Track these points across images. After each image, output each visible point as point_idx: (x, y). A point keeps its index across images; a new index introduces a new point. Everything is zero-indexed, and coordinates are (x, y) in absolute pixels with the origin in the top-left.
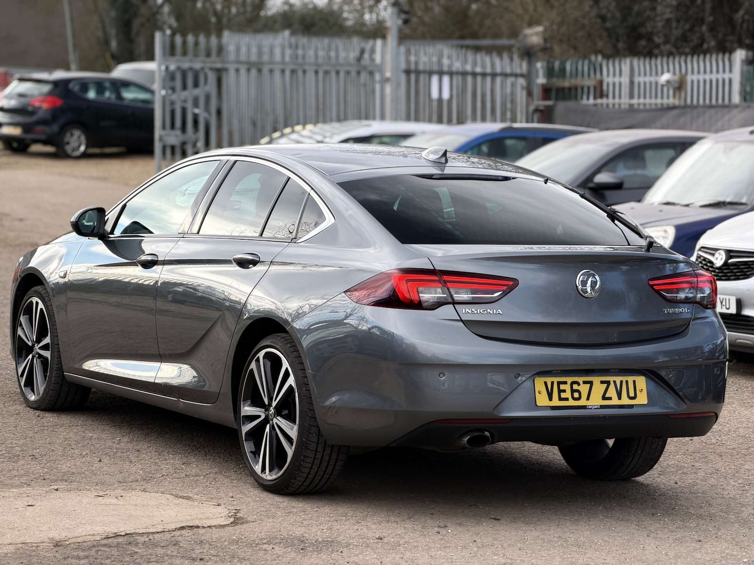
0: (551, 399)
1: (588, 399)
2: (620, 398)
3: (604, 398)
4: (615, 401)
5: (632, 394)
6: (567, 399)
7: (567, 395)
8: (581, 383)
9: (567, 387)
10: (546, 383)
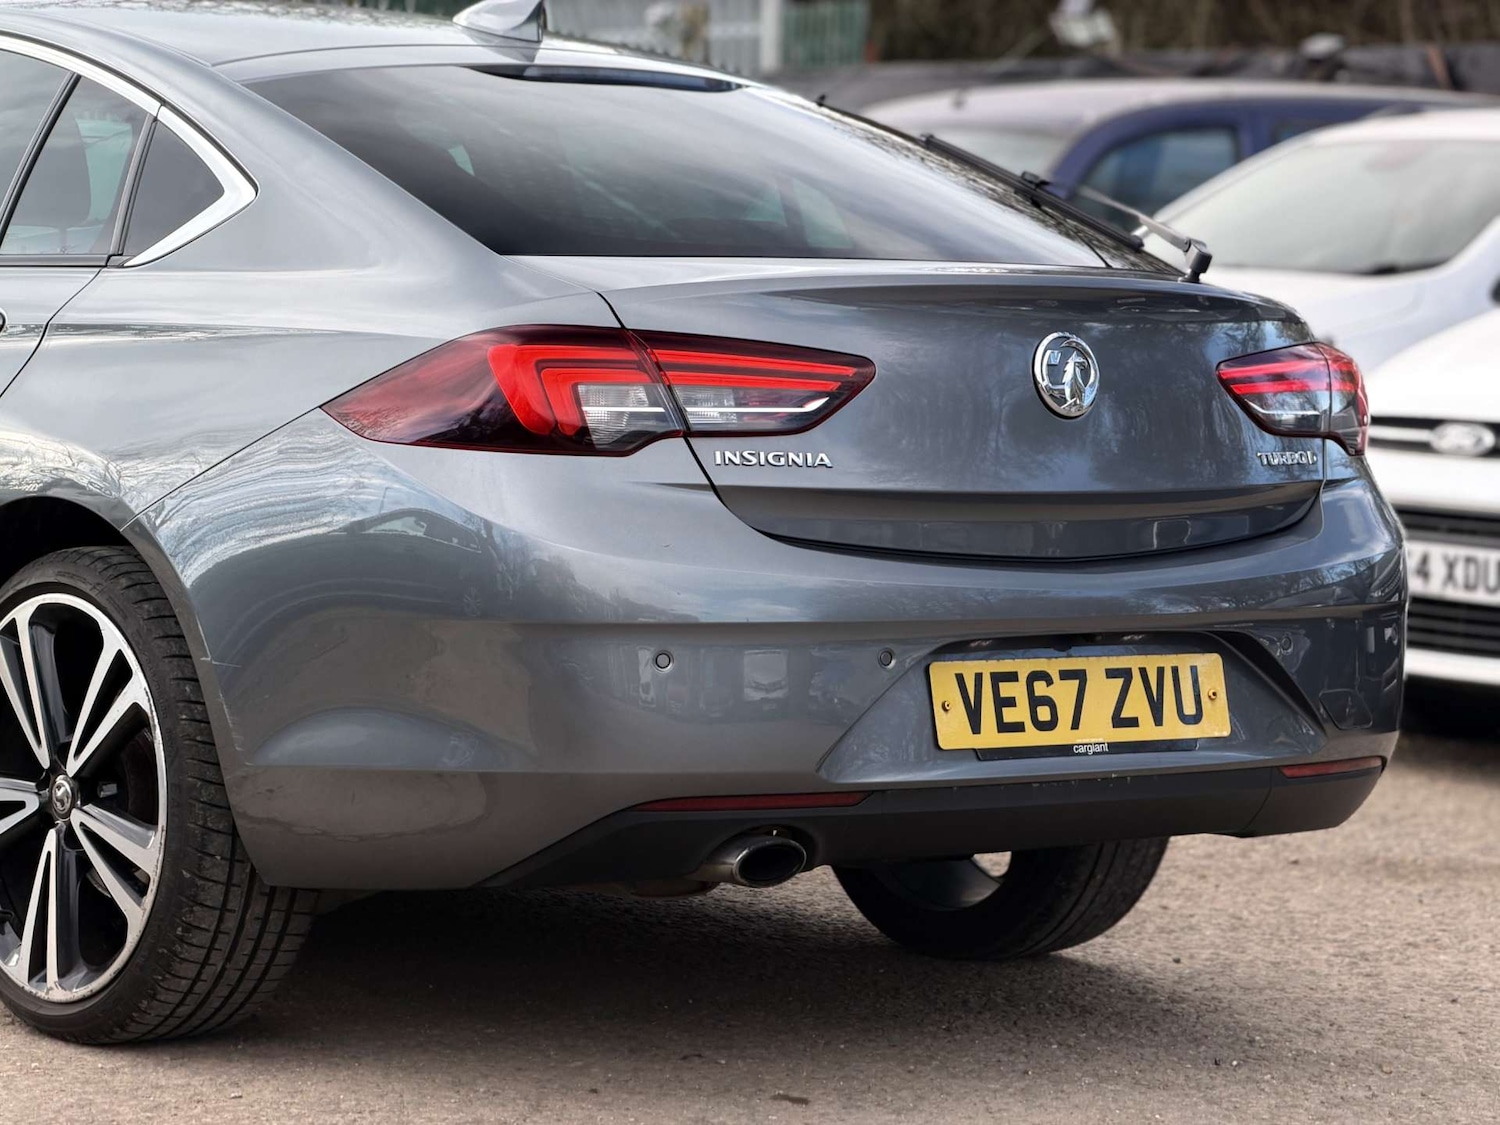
0: (976, 728)
1: (1075, 725)
2: (1158, 720)
3: (1119, 721)
4: (1147, 731)
5: (1189, 709)
6: (1018, 727)
7: (1018, 713)
8: (1055, 677)
9: (1016, 690)
10: (960, 678)
